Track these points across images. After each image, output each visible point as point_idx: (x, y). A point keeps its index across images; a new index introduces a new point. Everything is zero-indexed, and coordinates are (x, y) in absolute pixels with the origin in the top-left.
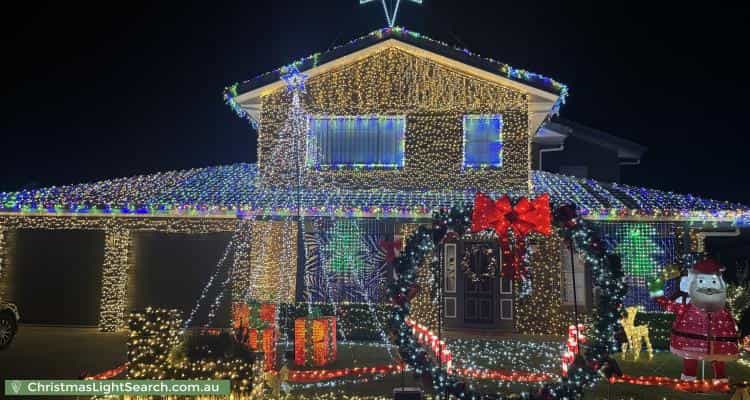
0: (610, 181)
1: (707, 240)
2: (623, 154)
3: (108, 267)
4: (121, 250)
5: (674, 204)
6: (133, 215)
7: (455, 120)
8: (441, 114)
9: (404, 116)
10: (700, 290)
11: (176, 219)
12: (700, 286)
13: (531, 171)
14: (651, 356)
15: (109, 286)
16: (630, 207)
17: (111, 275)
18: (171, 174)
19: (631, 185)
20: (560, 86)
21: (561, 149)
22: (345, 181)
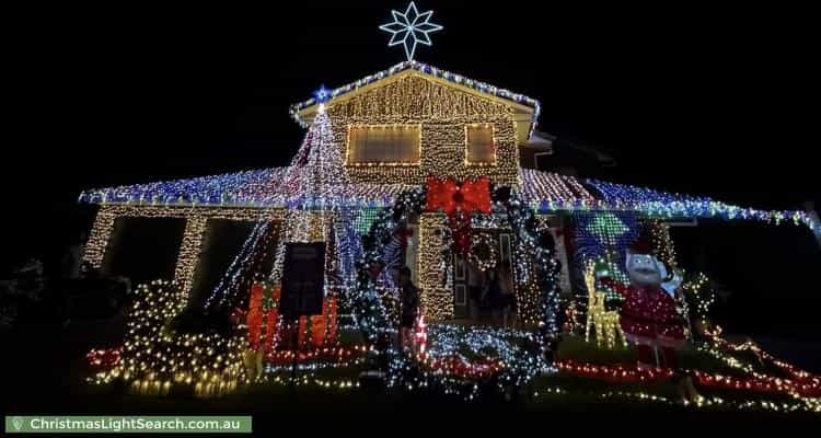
0: (585, 177)
1: (672, 230)
2: (602, 158)
3: (184, 250)
4: (196, 235)
5: (634, 196)
6: (207, 204)
7: (458, 128)
8: (446, 123)
9: (420, 125)
10: (637, 270)
11: (241, 209)
12: (636, 266)
13: (520, 169)
14: (626, 344)
15: (181, 268)
16: (597, 198)
17: (183, 258)
18: (249, 173)
19: (601, 180)
20: (533, 101)
21: (551, 153)
22: (375, 177)
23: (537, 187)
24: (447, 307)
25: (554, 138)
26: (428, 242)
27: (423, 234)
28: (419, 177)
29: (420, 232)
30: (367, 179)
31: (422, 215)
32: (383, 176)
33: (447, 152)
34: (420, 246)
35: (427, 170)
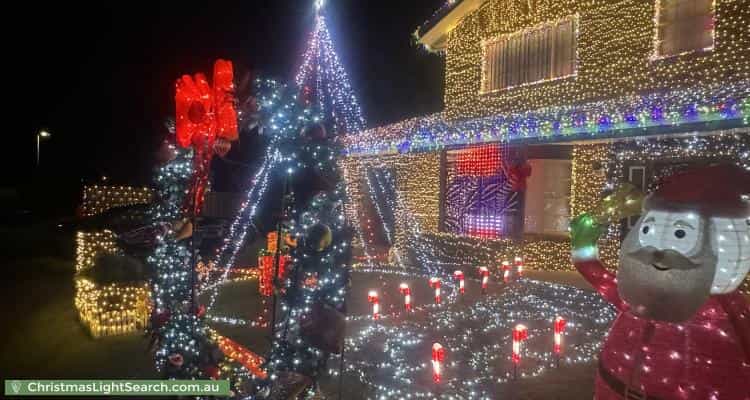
9: (578, 14)
12: (643, 241)
22: (516, 103)
26: (585, 181)
27: (577, 171)
28: (573, 93)
29: (574, 168)
30: (506, 107)
31: (577, 146)
32: (525, 101)
33: (620, 47)
34: (573, 187)
35: (585, 81)
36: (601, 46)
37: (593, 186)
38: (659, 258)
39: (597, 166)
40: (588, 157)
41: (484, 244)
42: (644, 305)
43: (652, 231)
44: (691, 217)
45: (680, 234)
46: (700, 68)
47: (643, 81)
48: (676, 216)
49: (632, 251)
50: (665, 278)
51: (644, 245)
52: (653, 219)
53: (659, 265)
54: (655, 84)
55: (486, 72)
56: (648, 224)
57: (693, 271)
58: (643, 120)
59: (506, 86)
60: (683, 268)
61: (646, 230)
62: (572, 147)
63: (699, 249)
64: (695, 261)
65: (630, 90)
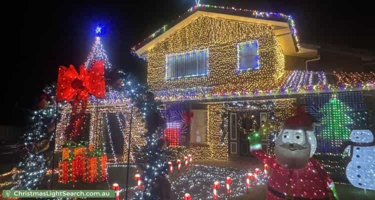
7: (233, 47)
8: (225, 45)
9: (208, 49)
10: (284, 145)
12: (285, 141)
21: (319, 59)
22: (182, 84)
23: (288, 81)
24: (224, 155)
25: (319, 47)
26: (213, 120)
27: (210, 115)
28: (207, 82)
29: (208, 114)
30: (177, 86)
31: (209, 104)
32: (186, 84)
33: (225, 64)
34: (208, 122)
35: (212, 77)
36: (218, 63)
37: (216, 121)
38: (292, 146)
39: (218, 113)
40: (214, 109)
41: (174, 149)
42: (287, 164)
43: (288, 137)
44: (300, 131)
45: (298, 137)
46: (255, 75)
47: (234, 79)
48: (296, 131)
49: (281, 144)
50: (294, 153)
51: (285, 142)
52: (287, 133)
53: (292, 149)
54: (239, 80)
55: (168, 69)
56: (286, 134)
57: (303, 150)
58: (239, 94)
59: (178, 76)
60: (300, 149)
61: (285, 137)
62: (207, 104)
63: (304, 142)
64: (304, 146)
65: (229, 82)
